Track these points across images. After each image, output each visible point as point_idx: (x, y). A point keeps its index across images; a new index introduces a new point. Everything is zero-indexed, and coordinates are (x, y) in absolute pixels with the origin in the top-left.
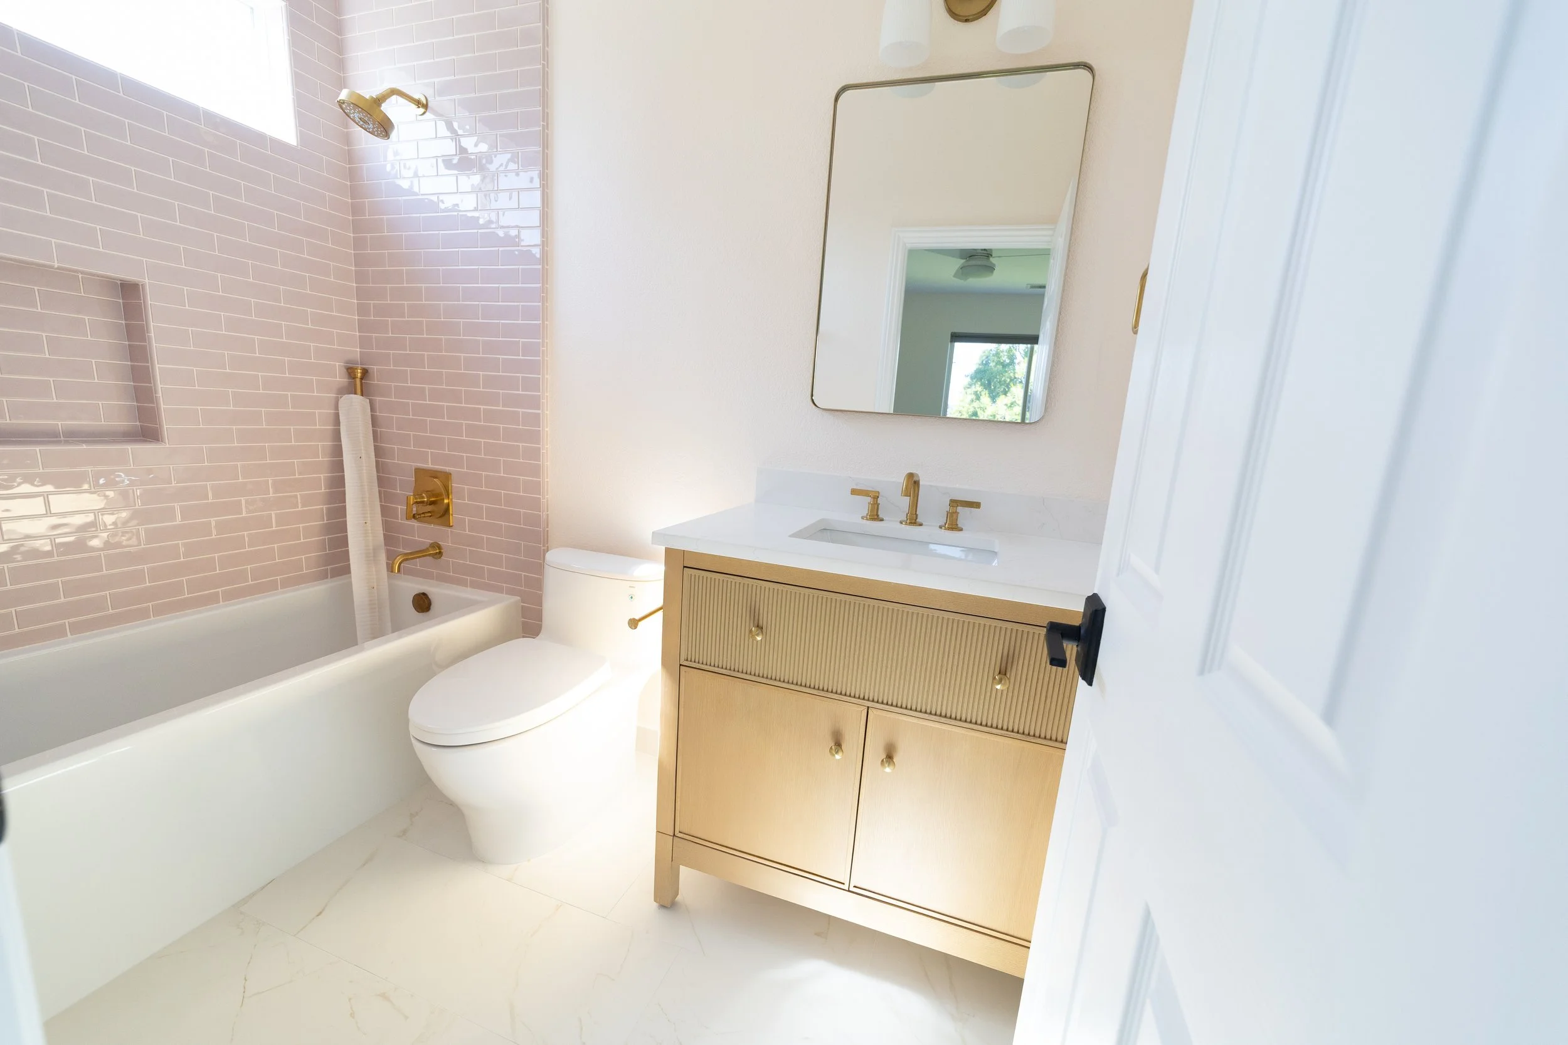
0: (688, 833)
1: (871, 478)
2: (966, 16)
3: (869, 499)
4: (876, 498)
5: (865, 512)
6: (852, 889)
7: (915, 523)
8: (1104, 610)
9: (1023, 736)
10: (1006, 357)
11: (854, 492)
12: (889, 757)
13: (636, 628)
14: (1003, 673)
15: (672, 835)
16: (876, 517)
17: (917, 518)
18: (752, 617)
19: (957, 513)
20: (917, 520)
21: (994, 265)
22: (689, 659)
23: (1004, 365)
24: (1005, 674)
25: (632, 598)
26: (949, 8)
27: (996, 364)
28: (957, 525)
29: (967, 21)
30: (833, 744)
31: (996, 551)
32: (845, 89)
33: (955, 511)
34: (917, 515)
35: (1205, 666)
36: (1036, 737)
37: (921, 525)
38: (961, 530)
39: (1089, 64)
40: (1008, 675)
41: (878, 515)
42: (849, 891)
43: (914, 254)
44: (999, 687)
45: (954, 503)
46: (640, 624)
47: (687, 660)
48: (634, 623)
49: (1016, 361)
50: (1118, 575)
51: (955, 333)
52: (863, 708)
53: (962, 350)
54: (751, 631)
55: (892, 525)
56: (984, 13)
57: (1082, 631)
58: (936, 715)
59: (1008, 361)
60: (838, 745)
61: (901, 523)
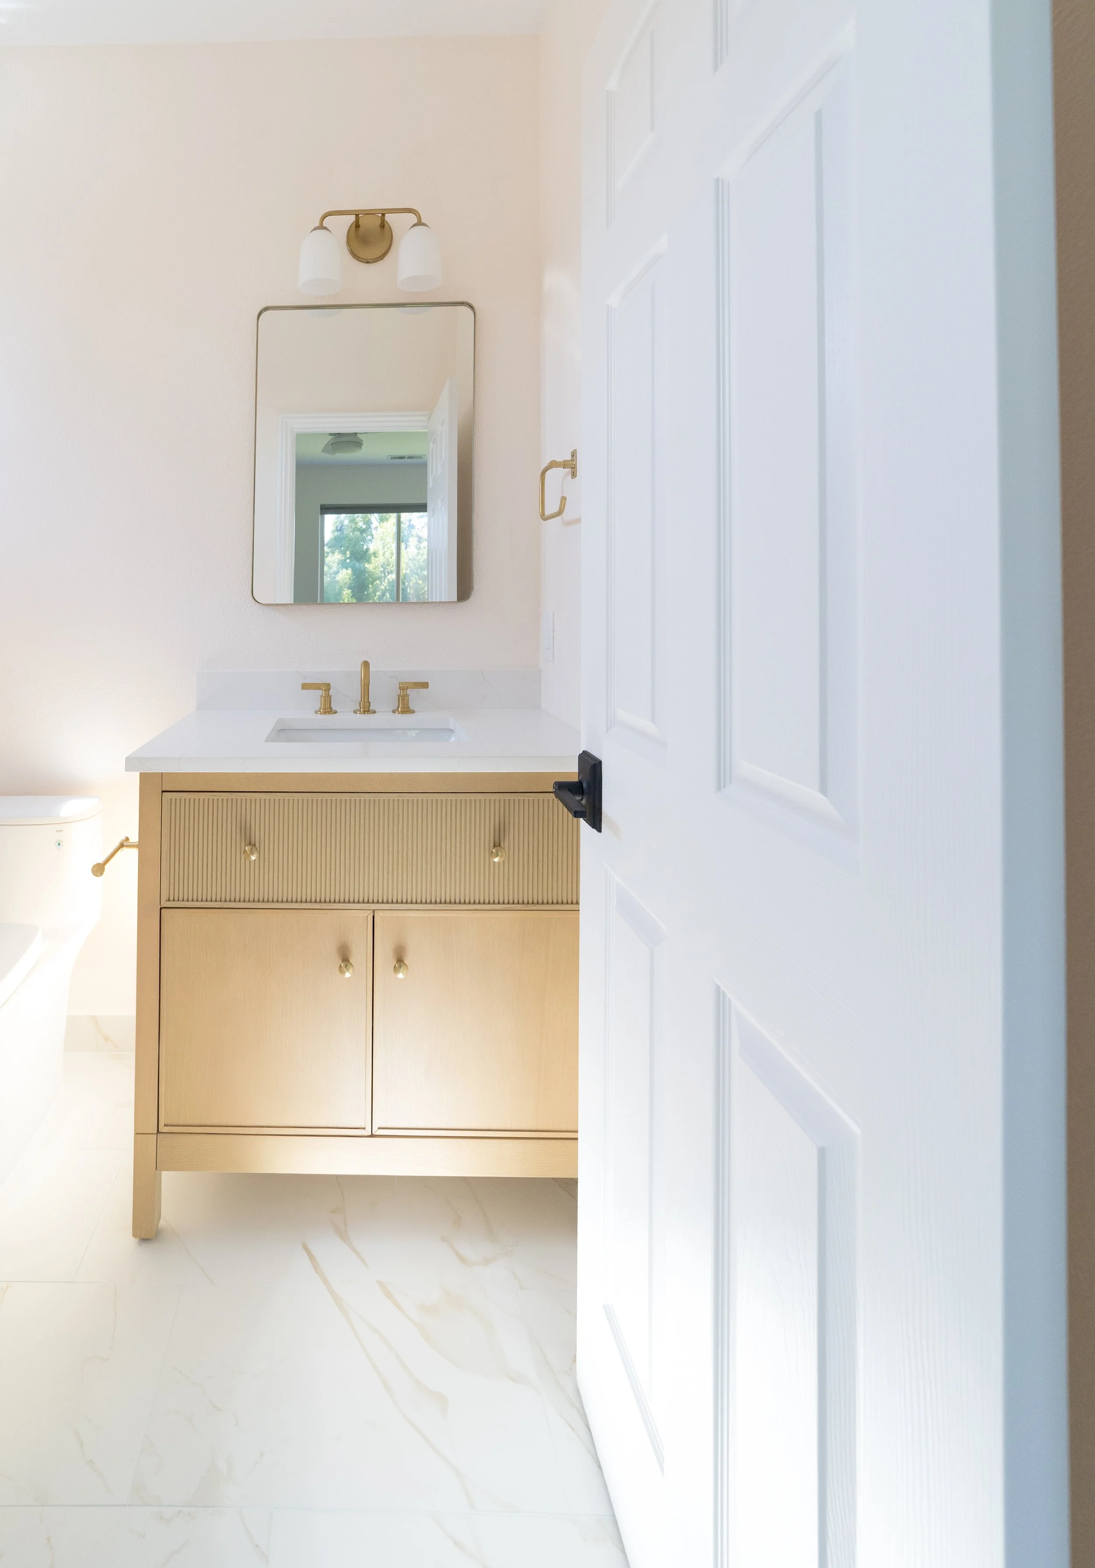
0: (177, 1124)
1: (318, 670)
2: (367, 259)
3: (320, 692)
4: (327, 687)
5: (317, 705)
6: (377, 1132)
7: (368, 711)
8: (600, 762)
9: (523, 905)
10: (362, 522)
11: (305, 686)
12: (400, 961)
13: (102, 874)
14: (497, 845)
15: (156, 1132)
16: (329, 710)
17: (370, 706)
18: (243, 835)
19: (407, 695)
20: (370, 708)
21: (362, 441)
22: (172, 898)
23: (362, 531)
24: (499, 846)
25: (59, 844)
26: (351, 251)
27: (354, 530)
28: (409, 707)
29: (367, 262)
30: (340, 962)
31: (452, 728)
32: (266, 309)
33: (405, 694)
34: (370, 703)
35: (720, 786)
36: (535, 904)
37: (374, 712)
38: (413, 712)
39: (470, 303)
40: (502, 845)
41: (331, 708)
42: (372, 1136)
43: (301, 438)
44: (496, 860)
45: (404, 687)
46: (106, 867)
47: (169, 900)
48: (99, 869)
49: (373, 526)
50: (607, 731)
51: (324, 505)
52: (366, 913)
53: (330, 520)
54: (245, 851)
55: (346, 717)
56: (382, 257)
57: (585, 785)
58: (441, 903)
59: (364, 527)
60: (346, 960)
61: (355, 712)
